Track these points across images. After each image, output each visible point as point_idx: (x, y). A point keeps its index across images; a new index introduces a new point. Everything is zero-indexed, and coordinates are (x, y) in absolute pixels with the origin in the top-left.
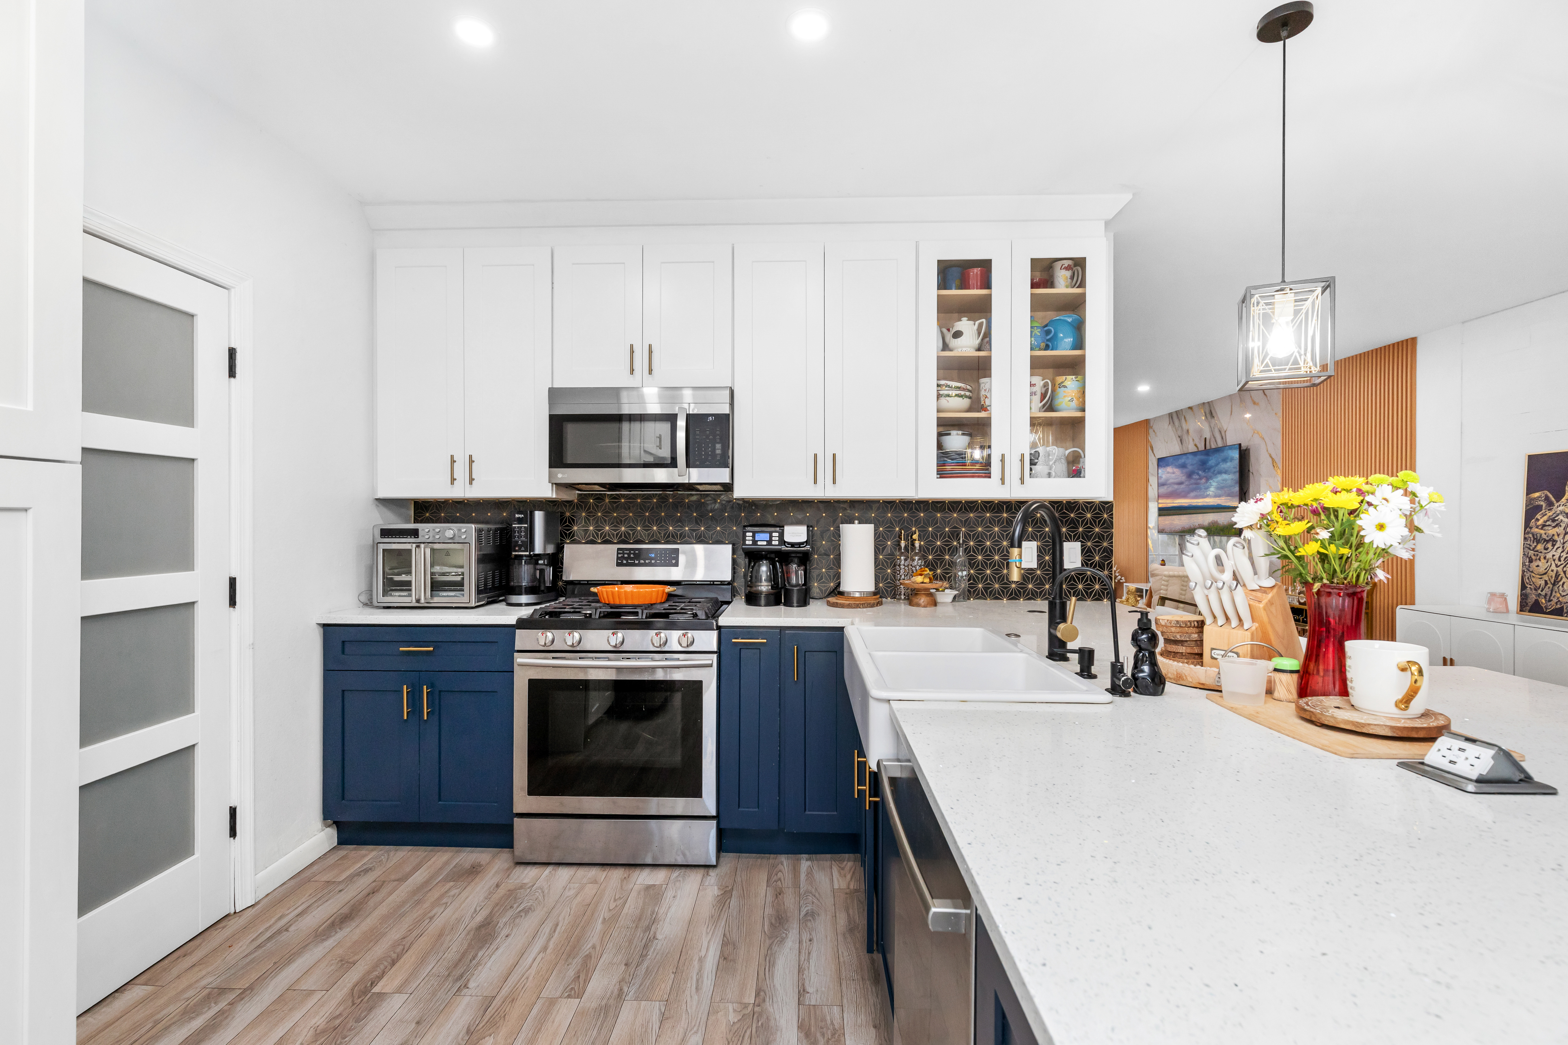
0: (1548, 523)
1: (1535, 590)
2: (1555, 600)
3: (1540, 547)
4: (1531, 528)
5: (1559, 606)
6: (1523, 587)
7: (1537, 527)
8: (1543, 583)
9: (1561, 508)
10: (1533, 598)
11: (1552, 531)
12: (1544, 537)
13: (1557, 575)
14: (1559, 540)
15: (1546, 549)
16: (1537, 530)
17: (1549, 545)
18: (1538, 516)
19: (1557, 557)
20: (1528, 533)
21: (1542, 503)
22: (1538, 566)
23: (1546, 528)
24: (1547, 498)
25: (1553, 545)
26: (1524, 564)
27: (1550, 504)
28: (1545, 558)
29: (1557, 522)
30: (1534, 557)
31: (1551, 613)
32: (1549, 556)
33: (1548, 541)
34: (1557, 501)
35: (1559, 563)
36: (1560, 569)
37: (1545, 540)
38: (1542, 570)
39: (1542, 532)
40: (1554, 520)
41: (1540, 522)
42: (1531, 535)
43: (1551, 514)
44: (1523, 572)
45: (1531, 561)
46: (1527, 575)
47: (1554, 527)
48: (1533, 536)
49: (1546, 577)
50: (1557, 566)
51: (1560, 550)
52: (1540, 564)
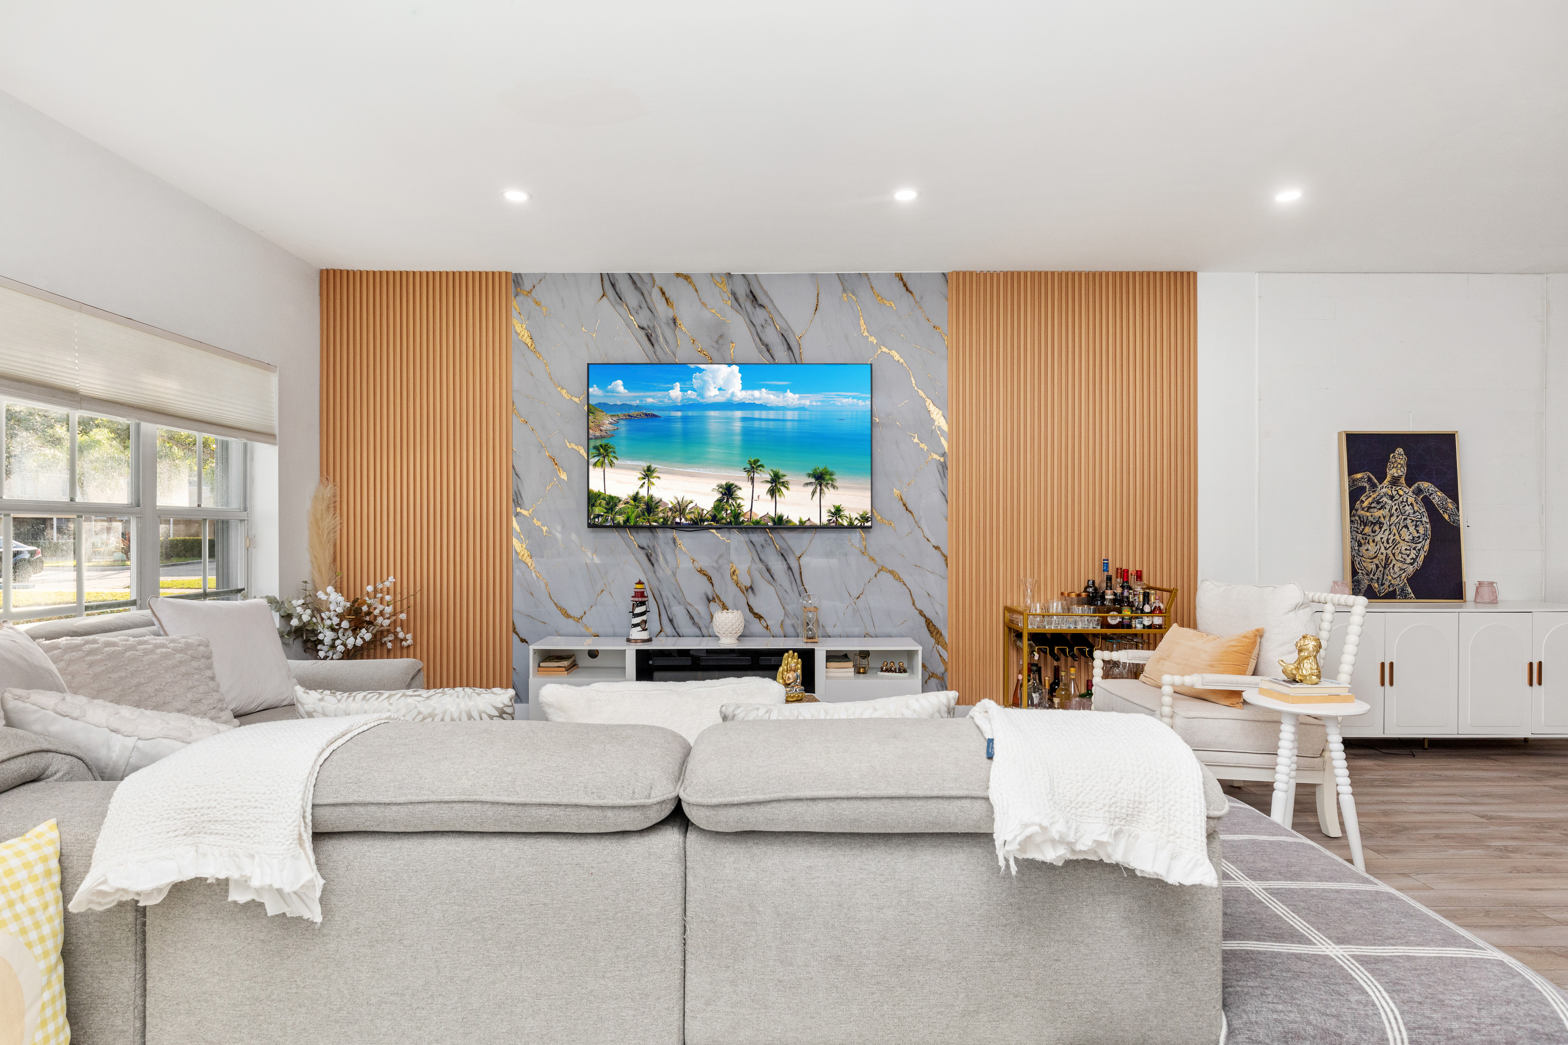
0: (1373, 505)
1: (1367, 575)
2: (1387, 583)
3: (1368, 530)
4: (1357, 510)
5: (1391, 589)
6: (1354, 573)
7: (1363, 509)
8: (1374, 567)
9: (1384, 490)
10: (1365, 583)
11: (1378, 513)
12: (1371, 519)
13: (1387, 558)
14: (1386, 522)
15: (1374, 532)
16: (1362, 512)
17: (1377, 528)
18: (1363, 498)
19: (1385, 540)
20: (1354, 515)
21: (1366, 485)
22: (1367, 550)
23: (1372, 510)
24: (1370, 479)
25: (1381, 528)
26: (1352, 548)
27: (1374, 486)
28: (1374, 541)
29: (1382, 504)
30: (1362, 541)
31: (1384, 597)
32: (1378, 539)
33: (1375, 524)
34: (1380, 483)
35: (1388, 546)
36: (1389, 551)
37: (1372, 523)
38: (1372, 553)
39: (1368, 514)
40: (1378, 503)
41: (1366, 504)
42: (1357, 518)
43: (1375, 496)
44: (1353, 557)
45: (1360, 545)
46: (1357, 559)
47: (1380, 509)
48: (1360, 518)
49: (1376, 561)
50: (1386, 549)
51: (1387, 533)
52: (1370, 548)
